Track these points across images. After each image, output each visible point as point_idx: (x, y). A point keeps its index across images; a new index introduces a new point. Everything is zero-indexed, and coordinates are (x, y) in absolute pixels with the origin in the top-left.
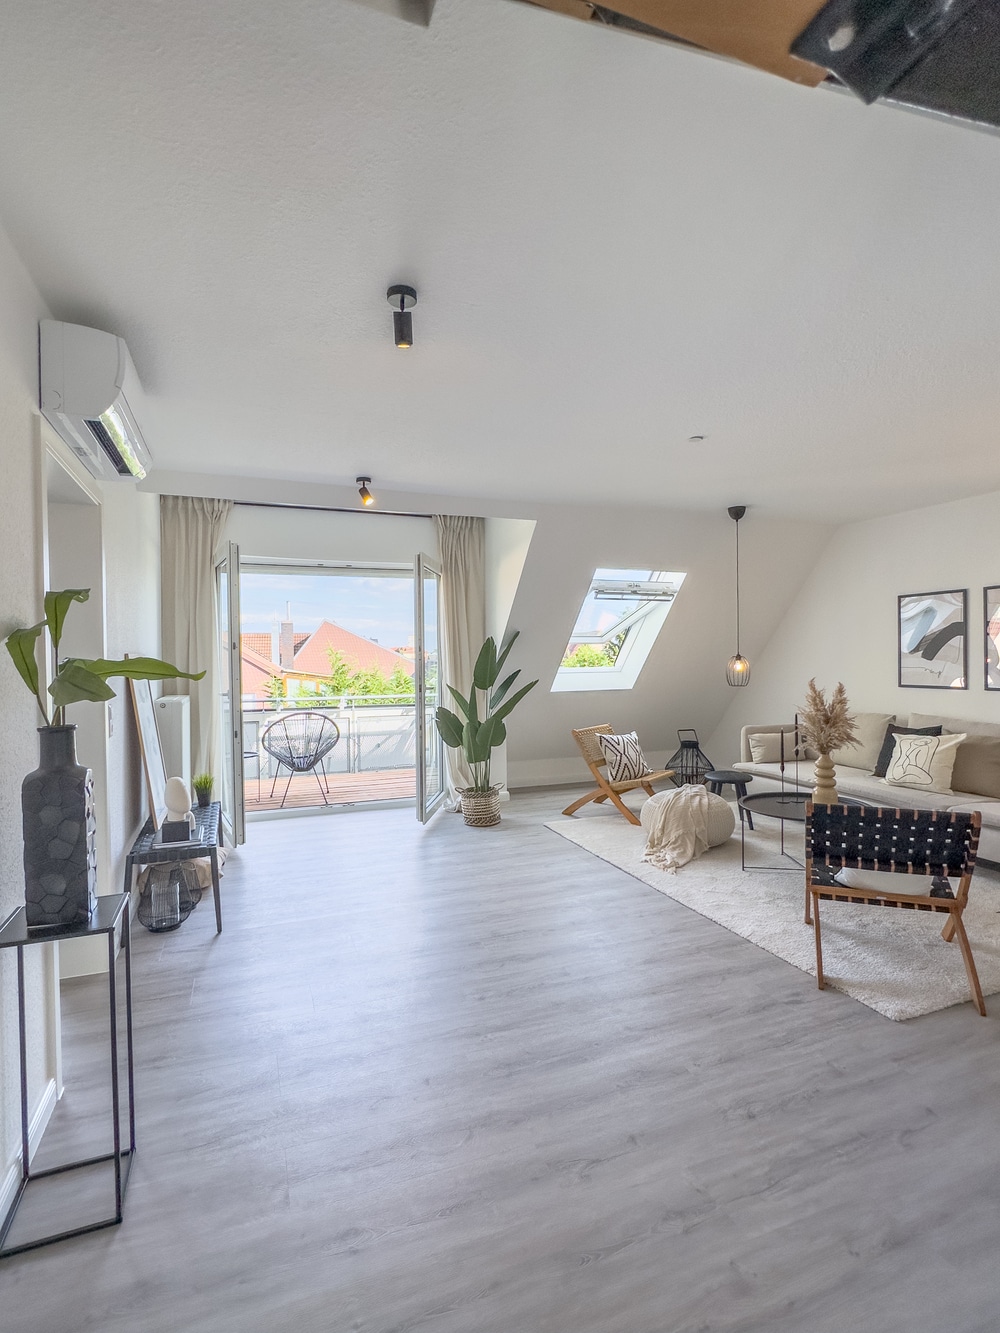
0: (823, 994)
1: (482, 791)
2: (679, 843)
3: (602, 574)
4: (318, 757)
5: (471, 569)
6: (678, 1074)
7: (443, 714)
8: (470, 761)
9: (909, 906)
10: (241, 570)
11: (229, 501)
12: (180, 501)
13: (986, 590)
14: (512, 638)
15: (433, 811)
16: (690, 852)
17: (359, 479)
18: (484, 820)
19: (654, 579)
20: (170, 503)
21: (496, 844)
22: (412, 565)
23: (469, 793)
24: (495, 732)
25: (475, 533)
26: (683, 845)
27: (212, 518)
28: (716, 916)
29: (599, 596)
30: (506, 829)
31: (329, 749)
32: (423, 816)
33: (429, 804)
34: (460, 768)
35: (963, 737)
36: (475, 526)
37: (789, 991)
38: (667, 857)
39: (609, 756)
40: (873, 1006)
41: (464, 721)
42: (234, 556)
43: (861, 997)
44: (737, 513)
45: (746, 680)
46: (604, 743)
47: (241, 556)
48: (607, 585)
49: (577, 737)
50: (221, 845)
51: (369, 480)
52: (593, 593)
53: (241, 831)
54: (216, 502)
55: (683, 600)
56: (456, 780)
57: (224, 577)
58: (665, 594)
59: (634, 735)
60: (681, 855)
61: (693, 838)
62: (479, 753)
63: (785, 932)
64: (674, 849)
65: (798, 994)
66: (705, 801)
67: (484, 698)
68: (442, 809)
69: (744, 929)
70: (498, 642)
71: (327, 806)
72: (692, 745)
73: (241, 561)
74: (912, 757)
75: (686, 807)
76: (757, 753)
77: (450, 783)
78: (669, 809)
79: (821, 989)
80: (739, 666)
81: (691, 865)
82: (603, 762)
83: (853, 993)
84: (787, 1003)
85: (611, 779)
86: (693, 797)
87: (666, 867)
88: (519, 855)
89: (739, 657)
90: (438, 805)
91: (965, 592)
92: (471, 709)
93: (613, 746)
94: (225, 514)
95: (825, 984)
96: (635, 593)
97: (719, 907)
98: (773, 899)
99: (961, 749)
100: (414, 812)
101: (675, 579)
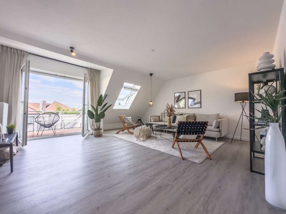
0: (184, 161)
1: (98, 129)
2: (143, 137)
3: (126, 84)
4: (53, 124)
5: (96, 81)
6: (168, 186)
7: (89, 111)
8: (96, 122)
9: (193, 141)
10: (30, 72)
11: (28, 52)
12: (9, 49)
13: (188, 92)
14: (106, 96)
15: (85, 135)
16: (145, 138)
17: (71, 48)
18: (99, 135)
19: (134, 87)
20: (5, 48)
21: (103, 140)
22: (83, 78)
23: (95, 130)
24: (102, 115)
25: (98, 73)
26: (144, 137)
27: (21, 56)
28: (156, 149)
29: (125, 89)
30: (104, 137)
31: (56, 122)
32: (83, 136)
33: (85, 133)
34: (93, 125)
35: (187, 115)
36: (97, 72)
37: (178, 161)
38: (141, 139)
39: (126, 121)
40: (194, 161)
41: (94, 113)
42: (28, 67)
43: (191, 160)
44: (151, 75)
45: (152, 106)
46: (125, 118)
47: (30, 68)
48: (126, 87)
49: (120, 117)
50: (17, 145)
51: (74, 48)
52: (123, 88)
53: (25, 142)
54: (23, 52)
55: (140, 91)
56: (91, 127)
57: (24, 73)
58: (137, 90)
59: (130, 117)
60: (144, 138)
61: (145, 135)
62: (98, 121)
63: (170, 150)
64: (142, 138)
65: (179, 162)
66: (147, 128)
67: (100, 108)
68: (87, 134)
69: (163, 151)
70: (103, 96)
71: (55, 136)
72: (140, 120)
73: (30, 70)
74: (180, 119)
75: (144, 129)
76: (152, 120)
77: (89, 128)
78: (140, 130)
79: (183, 160)
80: (151, 103)
81: (146, 140)
82: (125, 122)
83: (189, 159)
84: (179, 164)
85: (126, 126)
86: (145, 127)
87: (141, 141)
88: (109, 142)
89: (151, 101)
90: (86, 133)
91: (185, 92)
92: (96, 111)
93: (127, 119)
94: (26, 55)
95: (183, 159)
96: (131, 89)
97: (155, 147)
98: (164, 145)
99: (187, 117)
100: (81, 135)
101: (138, 87)
